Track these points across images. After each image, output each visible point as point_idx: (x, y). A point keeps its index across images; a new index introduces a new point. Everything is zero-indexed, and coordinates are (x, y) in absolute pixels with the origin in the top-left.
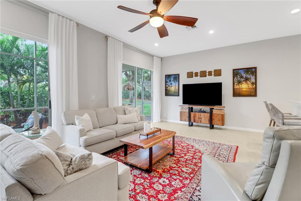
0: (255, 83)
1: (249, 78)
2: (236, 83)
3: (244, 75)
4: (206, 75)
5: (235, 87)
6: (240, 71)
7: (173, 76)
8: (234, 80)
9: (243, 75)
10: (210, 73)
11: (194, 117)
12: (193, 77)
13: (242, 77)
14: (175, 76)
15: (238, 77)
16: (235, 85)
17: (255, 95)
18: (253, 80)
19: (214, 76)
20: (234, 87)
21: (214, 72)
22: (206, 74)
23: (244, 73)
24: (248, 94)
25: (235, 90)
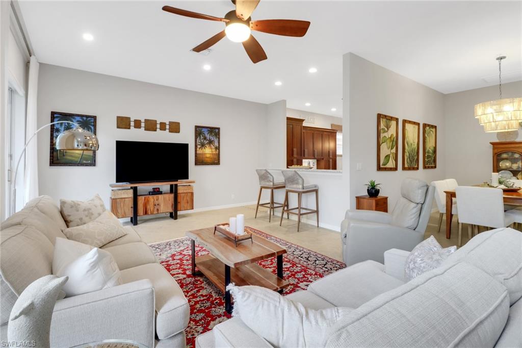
0: (218, 148)
1: (213, 141)
2: (199, 146)
3: (208, 136)
4: (157, 128)
5: (198, 152)
6: (203, 130)
7: (78, 118)
8: (196, 141)
9: (206, 135)
10: (163, 127)
11: (145, 206)
12: (129, 128)
13: (205, 138)
14: (85, 118)
15: (202, 138)
16: (198, 149)
17: (218, 163)
18: (217, 144)
19: (170, 132)
20: (196, 151)
21: (170, 126)
22: (156, 126)
23: (208, 133)
24: (211, 162)
25: (198, 156)
